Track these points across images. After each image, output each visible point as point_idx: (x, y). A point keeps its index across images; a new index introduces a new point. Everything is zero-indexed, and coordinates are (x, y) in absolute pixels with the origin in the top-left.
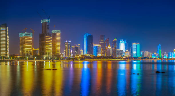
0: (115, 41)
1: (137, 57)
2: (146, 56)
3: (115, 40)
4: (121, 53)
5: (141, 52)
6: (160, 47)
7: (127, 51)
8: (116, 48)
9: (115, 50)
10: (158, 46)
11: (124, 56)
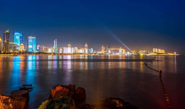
0: (7, 33)
1: (33, 52)
2: (42, 51)
3: (8, 31)
4: (15, 47)
5: (38, 46)
6: (56, 42)
7: (22, 44)
8: (8, 41)
9: (7, 43)
10: (55, 41)
11: (18, 50)
